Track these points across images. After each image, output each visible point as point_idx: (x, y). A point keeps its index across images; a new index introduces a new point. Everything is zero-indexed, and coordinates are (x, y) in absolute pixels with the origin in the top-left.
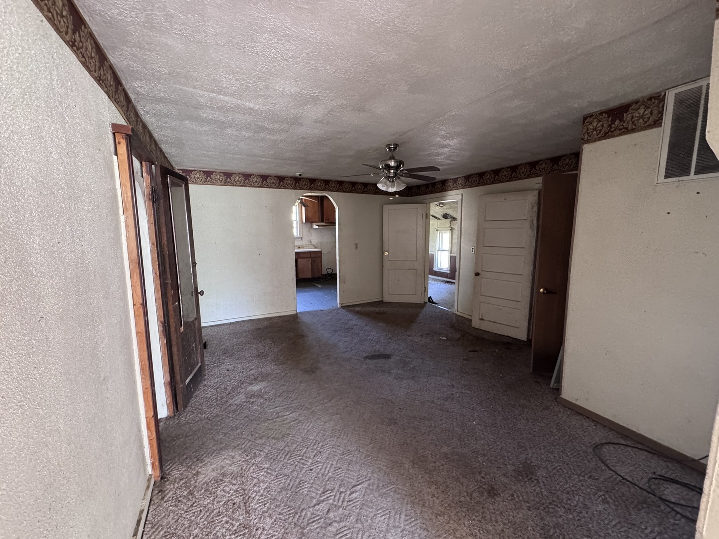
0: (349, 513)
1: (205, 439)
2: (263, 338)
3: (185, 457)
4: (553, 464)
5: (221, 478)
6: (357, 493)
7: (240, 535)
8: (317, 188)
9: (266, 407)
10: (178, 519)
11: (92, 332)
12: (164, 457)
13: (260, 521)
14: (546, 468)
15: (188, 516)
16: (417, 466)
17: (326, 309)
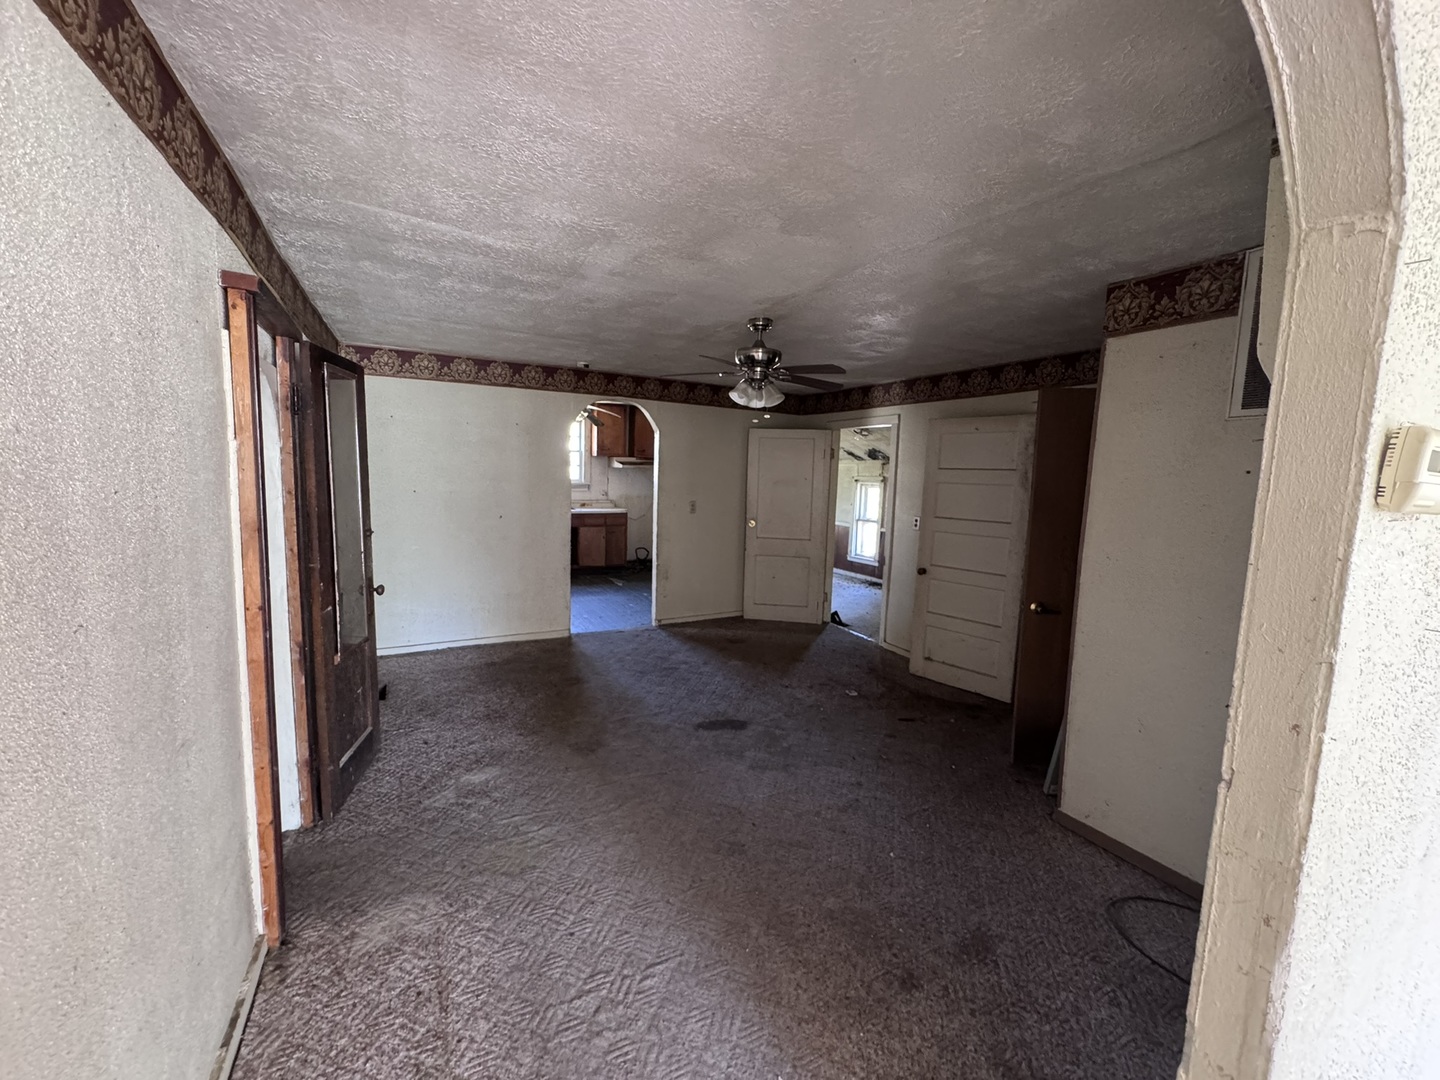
0: (636, 1015)
1: (372, 873)
2: (499, 683)
3: (330, 904)
4: (1030, 933)
5: (397, 945)
6: (656, 979)
7: (427, 1050)
8: (620, 392)
9: (495, 816)
10: (310, 1019)
11: (164, 657)
12: (289, 903)
13: (465, 1025)
14: (1015, 940)
15: (330, 1015)
16: (773, 932)
17: (628, 628)
